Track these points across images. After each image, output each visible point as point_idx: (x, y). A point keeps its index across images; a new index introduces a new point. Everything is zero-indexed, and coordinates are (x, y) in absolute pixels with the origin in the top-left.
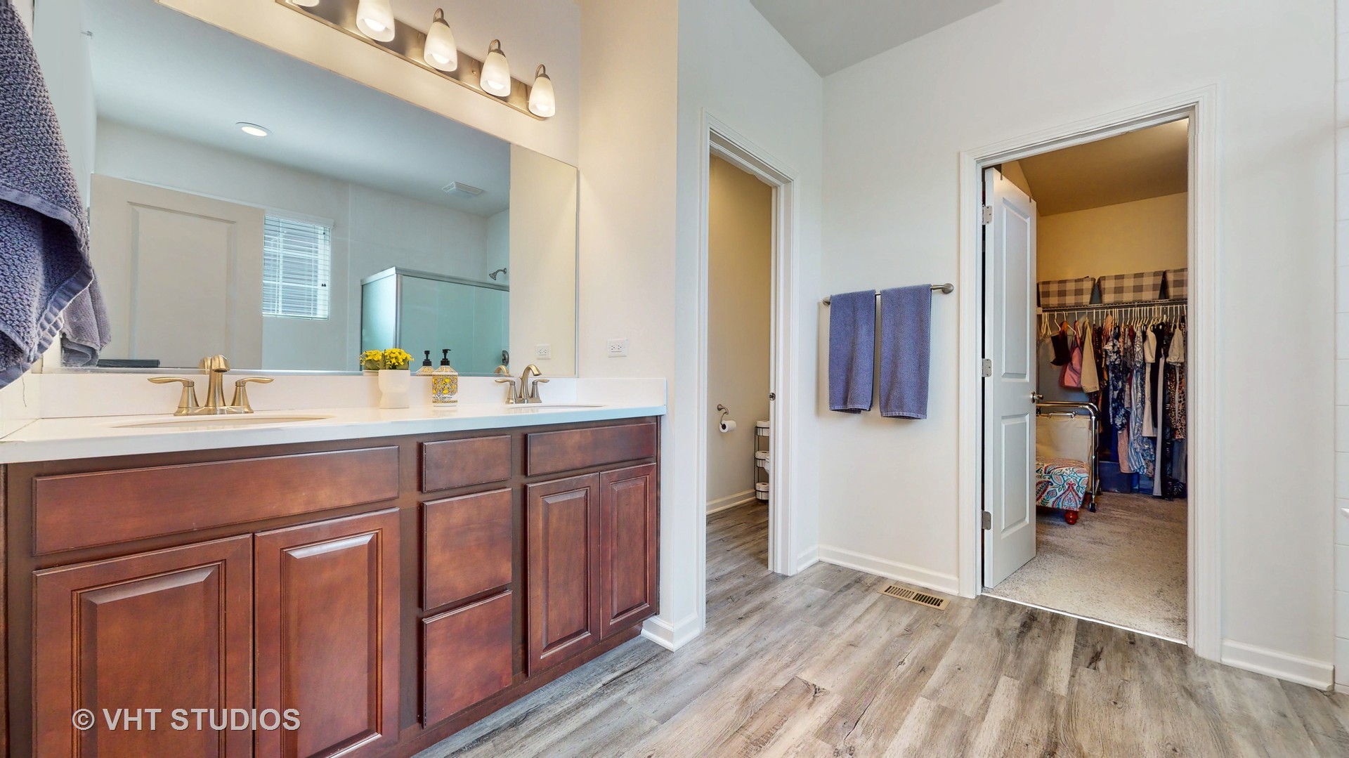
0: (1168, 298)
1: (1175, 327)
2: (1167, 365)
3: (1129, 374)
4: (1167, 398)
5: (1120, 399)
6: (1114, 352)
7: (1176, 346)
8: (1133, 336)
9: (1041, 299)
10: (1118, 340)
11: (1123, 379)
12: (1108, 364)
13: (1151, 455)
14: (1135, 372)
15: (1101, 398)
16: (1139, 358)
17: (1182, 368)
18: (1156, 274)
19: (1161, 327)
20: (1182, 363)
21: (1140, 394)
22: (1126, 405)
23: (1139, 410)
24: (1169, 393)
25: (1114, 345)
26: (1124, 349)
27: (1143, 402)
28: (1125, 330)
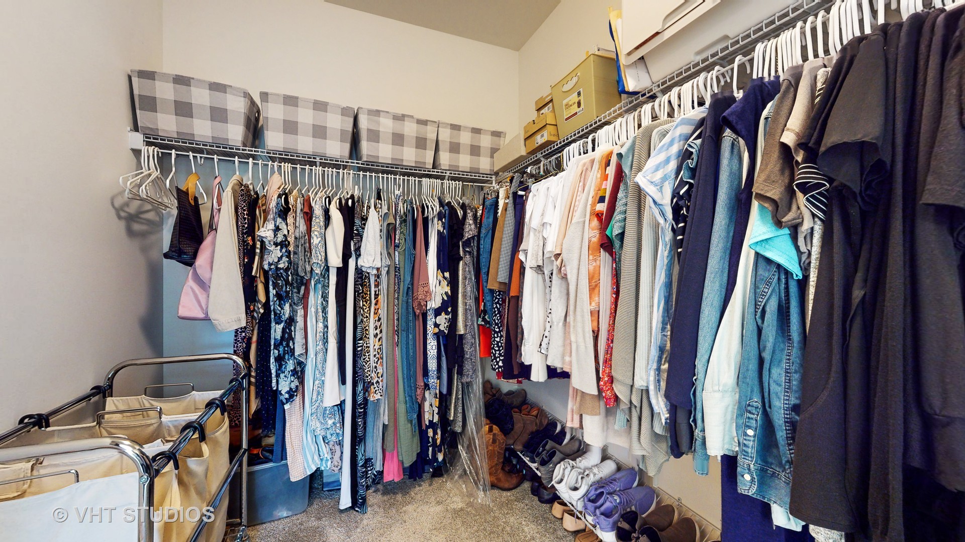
0: (360, 160)
1: (369, 207)
2: (359, 272)
3: (303, 288)
4: (359, 330)
5: (287, 337)
6: (276, 244)
7: (370, 239)
8: (309, 216)
9: (138, 112)
10: (285, 219)
11: (292, 298)
12: (266, 267)
13: (338, 434)
14: (313, 283)
15: (255, 338)
16: (317, 258)
17: (378, 277)
18: (345, 111)
19: (350, 202)
20: (378, 269)
21: (321, 325)
22: (298, 350)
23: (320, 356)
24: (362, 321)
25: (277, 229)
26: (296, 238)
27: (325, 340)
28: (296, 201)
